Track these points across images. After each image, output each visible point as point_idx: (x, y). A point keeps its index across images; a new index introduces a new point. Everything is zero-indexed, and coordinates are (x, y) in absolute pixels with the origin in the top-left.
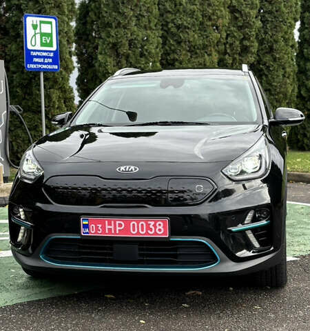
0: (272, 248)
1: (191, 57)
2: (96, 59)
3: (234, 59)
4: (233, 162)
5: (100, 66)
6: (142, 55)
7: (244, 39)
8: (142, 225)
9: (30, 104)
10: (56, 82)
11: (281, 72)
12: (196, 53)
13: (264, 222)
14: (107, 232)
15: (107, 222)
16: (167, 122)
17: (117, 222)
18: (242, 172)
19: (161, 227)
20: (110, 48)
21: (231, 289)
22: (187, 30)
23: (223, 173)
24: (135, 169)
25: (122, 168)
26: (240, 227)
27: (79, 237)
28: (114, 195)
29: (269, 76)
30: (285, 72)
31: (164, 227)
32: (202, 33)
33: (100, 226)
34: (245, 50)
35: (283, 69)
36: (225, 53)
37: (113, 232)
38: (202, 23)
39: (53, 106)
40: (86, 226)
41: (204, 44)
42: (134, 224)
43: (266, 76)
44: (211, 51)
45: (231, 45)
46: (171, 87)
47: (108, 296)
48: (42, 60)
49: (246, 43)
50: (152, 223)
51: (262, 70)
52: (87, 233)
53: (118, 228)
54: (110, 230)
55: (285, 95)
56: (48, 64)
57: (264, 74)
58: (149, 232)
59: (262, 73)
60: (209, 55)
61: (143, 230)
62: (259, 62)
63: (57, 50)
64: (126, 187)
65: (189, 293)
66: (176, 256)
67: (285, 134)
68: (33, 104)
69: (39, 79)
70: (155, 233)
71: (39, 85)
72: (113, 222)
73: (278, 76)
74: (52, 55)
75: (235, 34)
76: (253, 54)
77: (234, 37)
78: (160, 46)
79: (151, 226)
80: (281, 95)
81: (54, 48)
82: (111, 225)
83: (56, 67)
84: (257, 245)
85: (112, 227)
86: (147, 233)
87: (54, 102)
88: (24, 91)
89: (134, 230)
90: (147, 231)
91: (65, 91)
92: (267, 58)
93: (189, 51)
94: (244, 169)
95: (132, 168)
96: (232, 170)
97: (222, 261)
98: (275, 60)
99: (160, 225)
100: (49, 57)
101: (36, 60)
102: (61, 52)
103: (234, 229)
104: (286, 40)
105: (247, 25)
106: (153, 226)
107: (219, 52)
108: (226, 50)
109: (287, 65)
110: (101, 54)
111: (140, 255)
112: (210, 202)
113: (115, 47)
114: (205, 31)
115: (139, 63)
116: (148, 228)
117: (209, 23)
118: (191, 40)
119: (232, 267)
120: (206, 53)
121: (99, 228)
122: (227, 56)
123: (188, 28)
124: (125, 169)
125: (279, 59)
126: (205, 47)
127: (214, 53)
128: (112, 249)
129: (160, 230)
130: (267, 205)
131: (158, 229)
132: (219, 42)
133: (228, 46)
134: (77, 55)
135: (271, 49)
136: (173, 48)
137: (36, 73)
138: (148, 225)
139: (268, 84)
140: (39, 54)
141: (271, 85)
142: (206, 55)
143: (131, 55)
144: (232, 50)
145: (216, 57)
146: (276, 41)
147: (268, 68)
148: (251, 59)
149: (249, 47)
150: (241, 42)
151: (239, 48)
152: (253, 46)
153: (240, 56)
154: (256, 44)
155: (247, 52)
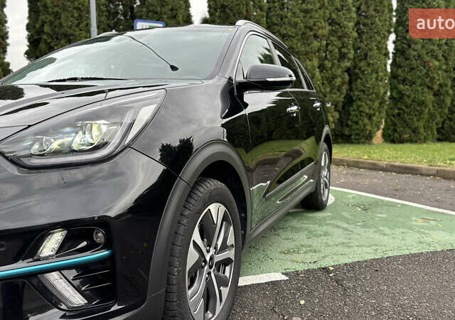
3: (333, 64)
7: (343, 47)
11: (374, 76)
22: (292, 39)
29: (364, 79)
32: (305, 41)
34: (343, 56)
35: (377, 73)
36: (326, 59)
38: (304, 34)
41: (306, 51)
43: (361, 79)
44: (312, 57)
45: (331, 52)
49: (344, 50)
51: (357, 74)
55: (378, 95)
59: (357, 76)
60: (311, 60)
62: (355, 67)
67: (295, 108)
73: (371, 79)
75: (335, 43)
76: (349, 60)
77: (334, 45)
80: (374, 95)
92: (362, 64)
98: (369, 65)
104: (379, 49)
105: (345, 35)
107: (319, 58)
108: (326, 56)
109: (380, 70)
114: (307, 40)
117: (312, 33)
118: (295, 46)
120: (308, 58)
122: (326, 62)
123: (293, 37)
125: (373, 65)
126: (307, 53)
132: (319, 49)
133: (328, 53)
135: (366, 57)
139: (362, 85)
141: (365, 86)
144: (332, 56)
145: (316, 62)
146: (371, 50)
147: (363, 72)
148: (347, 64)
149: (347, 53)
150: (340, 50)
151: (338, 55)
152: (350, 53)
153: (338, 61)
154: (352, 52)
155: (344, 59)
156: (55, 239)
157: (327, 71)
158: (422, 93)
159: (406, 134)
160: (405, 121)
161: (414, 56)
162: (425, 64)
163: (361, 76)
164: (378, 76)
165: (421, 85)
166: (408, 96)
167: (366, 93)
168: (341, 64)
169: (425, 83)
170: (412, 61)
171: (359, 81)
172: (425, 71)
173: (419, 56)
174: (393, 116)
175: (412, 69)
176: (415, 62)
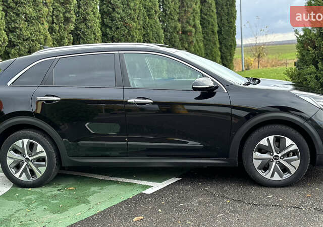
1: (28, 26)
3: (60, 27)
7: (66, 12)
11: (93, 36)
12: (32, 23)
32: (35, 7)
34: (67, 20)
35: (94, 34)
36: (53, 22)
41: (37, 16)
44: (43, 21)
45: (57, 16)
49: (68, 15)
51: (79, 35)
57: (81, 37)
59: (79, 37)
60: (42, 24)
62: (76, 28)
75: (59, 9)
76: (72, 23)
92: (82, 26)
93: (26, 21)
107: (48, 22)
108: (53, 20)
114: (37, 6)
118: (27, 12)
120: (40, 22)
122: (54, 25)
123: (25, 4)
126: (38, 18)
127: (45, 23)
132: (48, 14)
133: (54, 17)
135: (85, 20)
142: (40, 24)
144: (58, 20)
145: (46, 26)
146: (88, 14)
147: (83, 33)
148: (72, 27)
149: (70, 18)
150: (64, 14)
151: (62, 19)
152: (72, 17)
153: (64, 25)
154: (74, 16)
155: (68, 22)
157: (55, 33)
161: (118, 19)
162: (126, 25)
163: (83, 37)
164: (96, 36)
168: (66, 26)
170: (117, 22)
172: (127, 31)
173: (122, 18)
175: (118, 28)
176: (119, 23)
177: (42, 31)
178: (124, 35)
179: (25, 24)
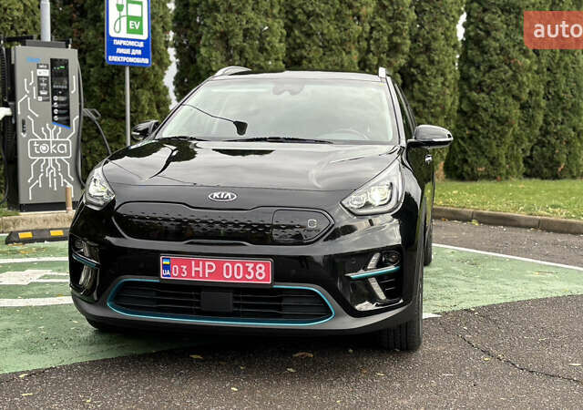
0: (401, 301)
1: (324, 54)
2: (199, 52)
3: (380, 60)
4: (357, 192)
5: (202, 62)
6: (262, 49)
7: (395, 34)
8: (238, 267)
9: (110, 107)
10: (146, 79)
11: (440, 79)
12: (331, 50)
13: (392, 268)
14: (193, 275)
15: (193, 263)
16: (279, 138)
17: (207, 264)
18: (368, 205)
19: (262, 271)
20: (218, 38)
21: (351, 351)
22: (320, 19)
23: (343, 206)
24: (232, 197)
25: (216, 195)
26: (362, 273)
27: (158, 281)
28: (204, 229)
29: (425, 83)
30: (446, 79)
31: (265, 271)
32: (339, 24)
33: (185, 267)
34: (394, 49)
35: (443, 75)
37: (201, 276)
38: (339, 12)
39: (142, 112)
40: (166, 267)
41: (341, 39)
42: (227, 267)
43: (420, 83)
44: (350, 48)
45: (377, 40)
46: (287, 93)
47: (194, 357)
48: (127, 51)
49: (397, 39)
50: (251, 266)
51: (413, 75)
52: (168, 276)
53: (207, 271)
54: (197, 272)
55: (444, 109)
56: (137, 56)
57: (416, 80)
58: (247, 276)
59: (414, 78)
60: (348, 53)
61: (238, 274)
62: (411, 63)
63: (148, 39)
64: (219, 220)
65: (297, 355)
66: (280, 308)
67: (430, 158)
68: (115, 107)
69: (124, 75)
70: (255, 278)
71: (124, 83)
72: (201, 263)
73: (437, 84)
74: (141, 45)
75: (384, 27)
76: (403, 54)
77: (382, 30)
78: (284, 39)
79: (249, 269)
80: (438, 109)
81: (145, 36)
82: (199, 267)
83: (146, 61)
84: (382, 296)
85: (200, 269)
86: (244, 278)
87: (143, 106)
88: (105, 91)
89: (228, 274)
90: (244, 276)
91: (159, 93)
93: (321, 47)
94: (371, 201)
95: (229, 194)
96: (353, 202)
97: (337, 315)
98: (432, 62)
99: (260, 268)
100: (138, 48)
101: (119, 51)
102: (153, 42)
103: (353, 276)
104: (447, 39)
105: (398, 16)
106: (252, 269)
107: (359, 50)
108: (369, 45)
109: (448, 70)
110: (204, 46)
111: (235, 305)
112: (325, 240)
113: (224, 37)
114: (343, 22)
115: (258, 59)
116: (246, 272)
117: (349, 12)
118: (325, 32)
119: (349, 323)
120: (344, 50)
121: (184, 270)
122: (371, 55)
123: (322, 17)
124: (220, 195)
125: (439, 62)
126: (343, 42)
127: (354, 51)
128: (198, 297)
129: (260, 275)
130: (396, 248)
131: (259, 273)
132: (360, 36)
133: (372, 42)
134: (174, 46)
135: (428, 49)
136: (298, 41)
137: (119, 68)
138: (246, 268)
139: (422, 93)
140: (124, 43)
141: (426, 95)
142: (344, 54)
143: (248, 49)
144: (378, 48)
145: (356, 56)
146: (435, 39)
147: (423, 72)
148: (401, 61)
149: (400, 44)
150: (390, 37)
151: (386, 46)
152: (405, 44)
153: (388, 56)
154: (409, 42)
155: (396, 52)
156: (375, 259)
157: (370, 69)
158: (506, 105)
159: (481, 166)
160: (480, 147)
161: (495, 49)
162: (509, 61)
163: (420, 79)
165: (504, 93)
166: (486, 110)
167: (427, 105)
168: (392, 60)
169: (510, 91)
170: (492, 56)
171: (416, 85)
172: (511, 73)
173: (502, 49)
174: (463, 139)
175: (491, 67)
176: (496, 57)
177: (346, 64)
178: (503, 81)
179: (319, 51)
